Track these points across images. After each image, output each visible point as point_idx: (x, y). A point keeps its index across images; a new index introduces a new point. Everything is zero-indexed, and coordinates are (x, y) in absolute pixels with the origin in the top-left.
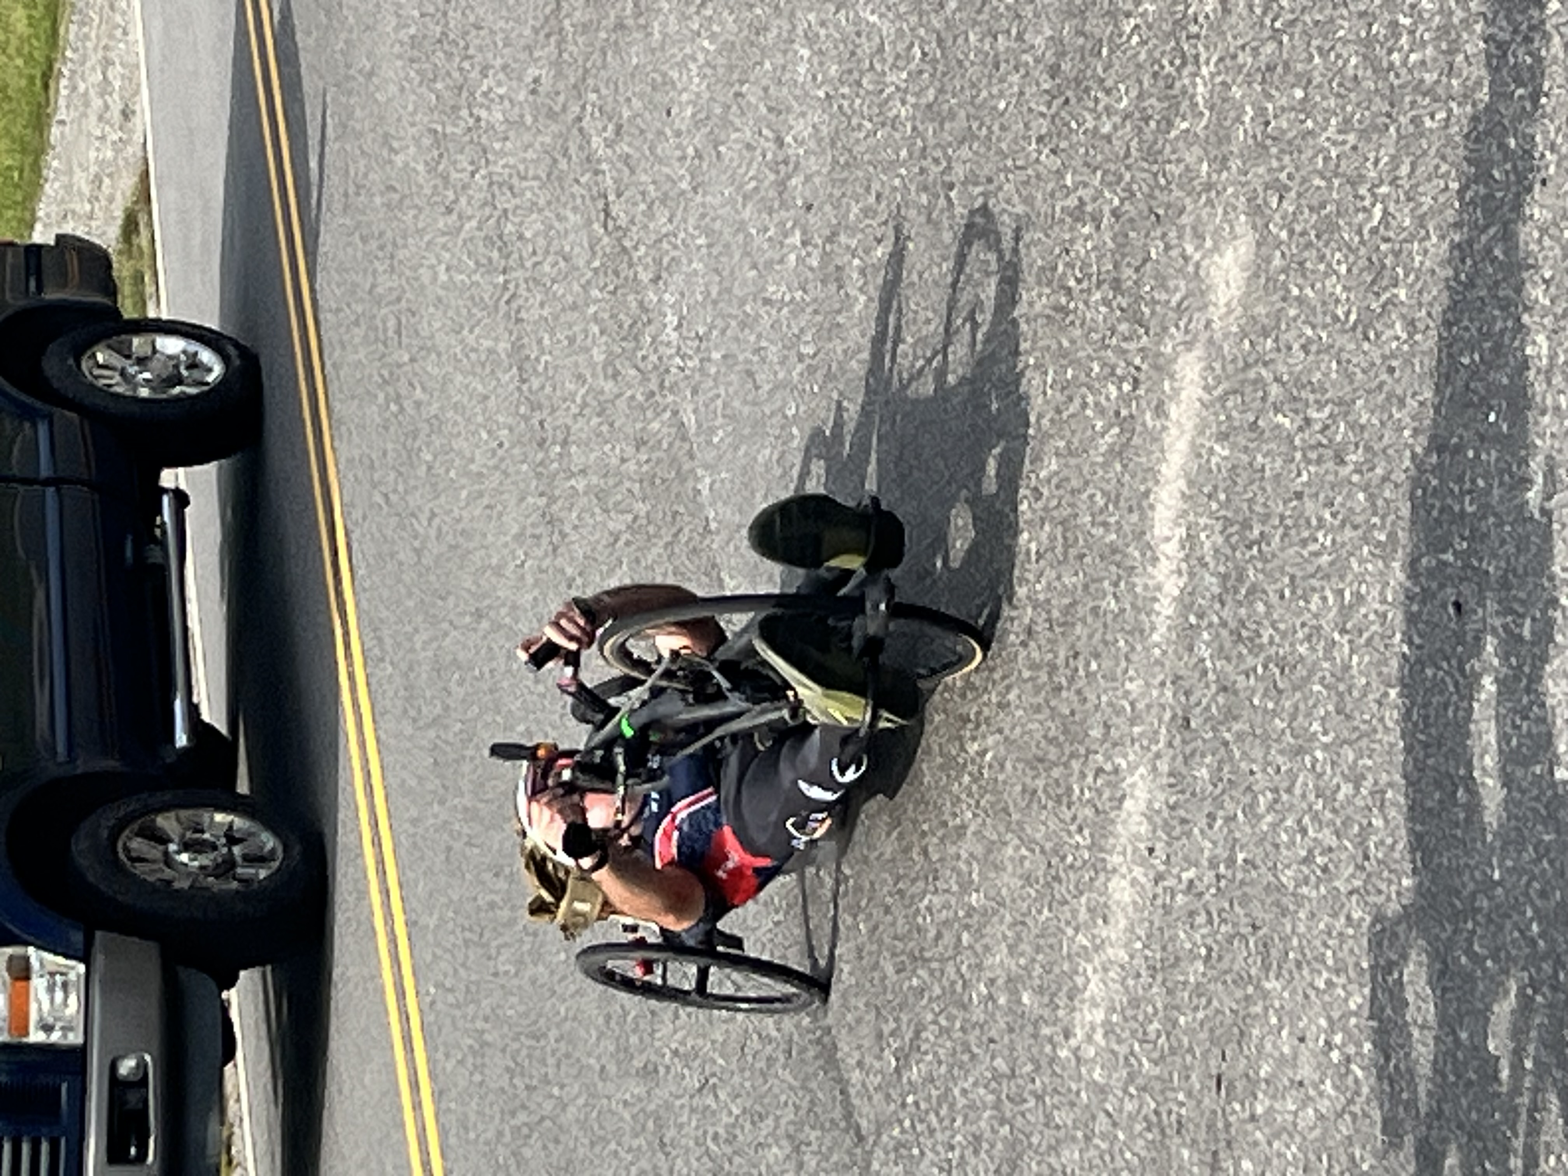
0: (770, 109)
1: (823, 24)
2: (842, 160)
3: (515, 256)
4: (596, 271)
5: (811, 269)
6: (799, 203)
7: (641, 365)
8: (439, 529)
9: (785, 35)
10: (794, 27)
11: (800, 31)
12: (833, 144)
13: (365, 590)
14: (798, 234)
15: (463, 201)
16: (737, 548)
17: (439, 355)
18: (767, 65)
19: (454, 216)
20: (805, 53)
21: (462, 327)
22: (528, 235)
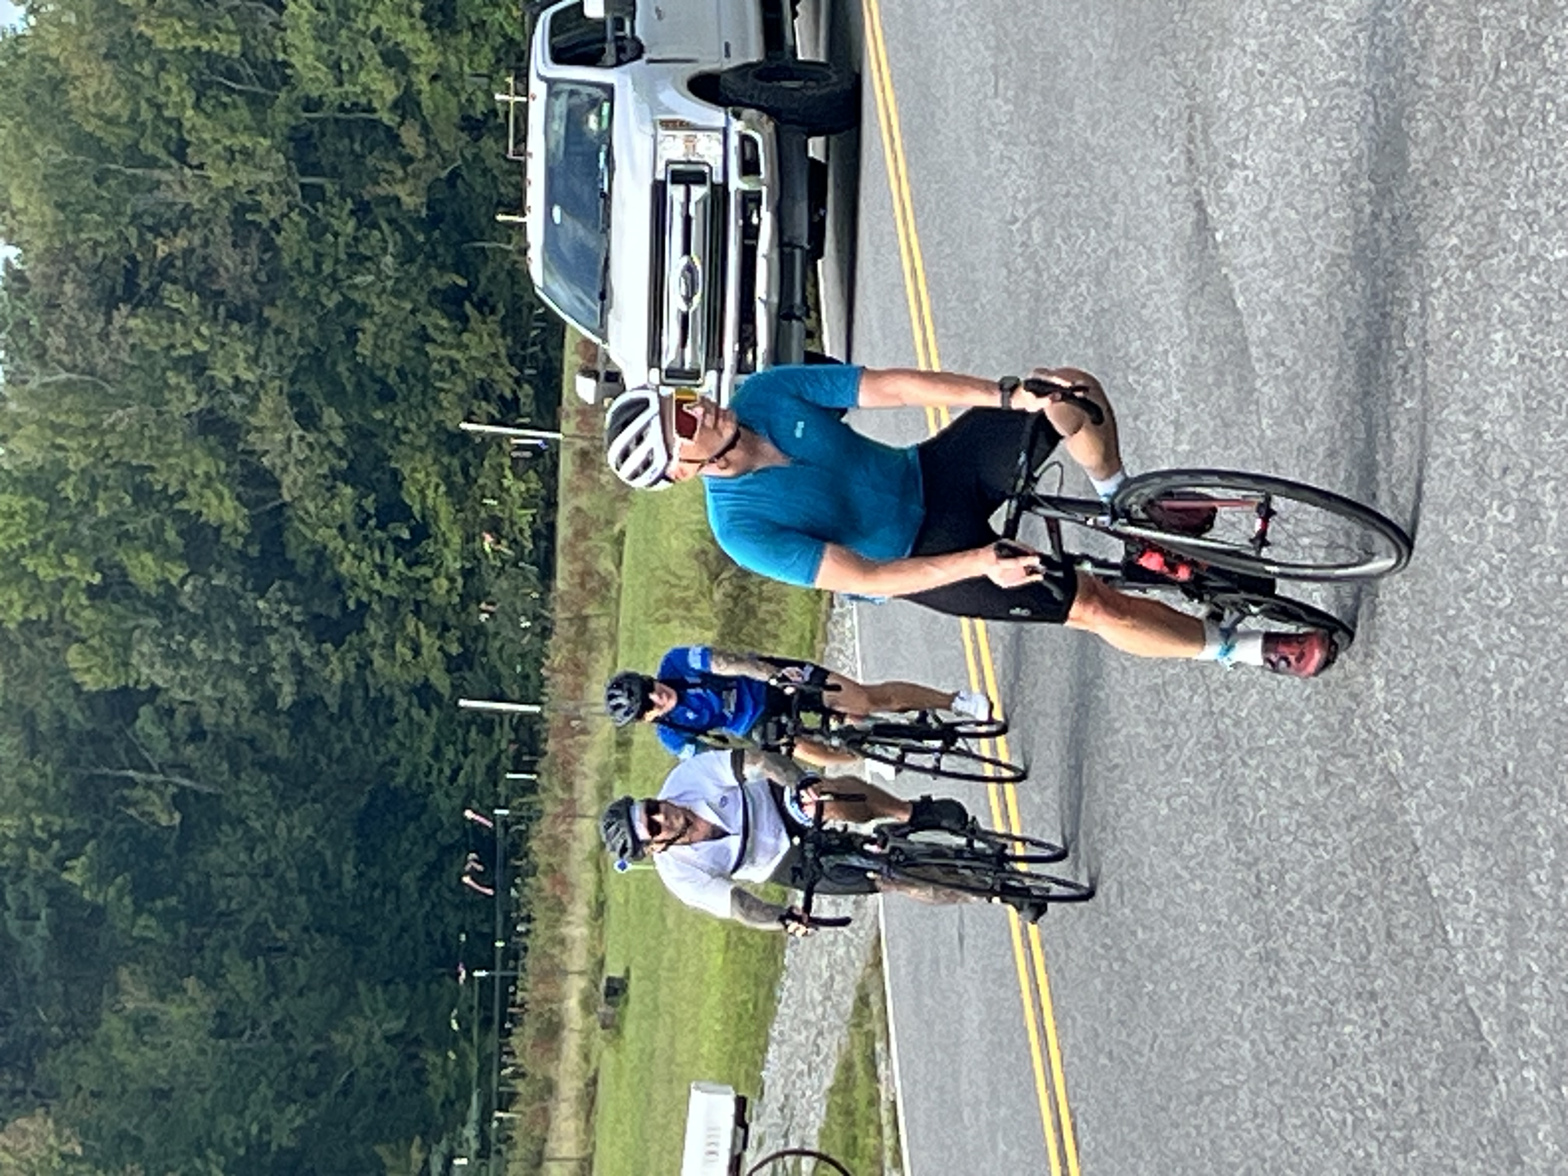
0: (1467, 413)
1: (1517, 295)
2: (1535, 405)
3: (1233, 744)
4: (1308, 698)
5: (1508, 525)
6: (1496, 475)
7: (1350, 750)
8: (1161, 1045)
9: (1481, 335)
10: (1488, 319)
11: (1495, 320)
12: (1526, 396)
13: (1088, 1154)
14: (1495, 504)
15: (1182, 727)
16: (1442, 842)
17: (1159, 886)
18: (1466, 375)
19: (1174, 749)
20: (1498, 337)
21: (1181, 844)
22: (1243, 714)
